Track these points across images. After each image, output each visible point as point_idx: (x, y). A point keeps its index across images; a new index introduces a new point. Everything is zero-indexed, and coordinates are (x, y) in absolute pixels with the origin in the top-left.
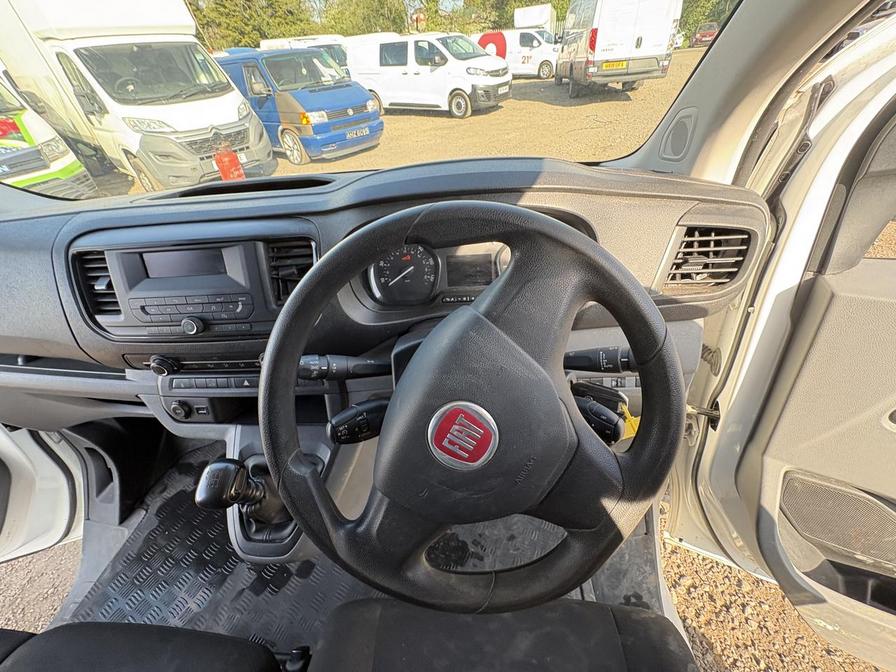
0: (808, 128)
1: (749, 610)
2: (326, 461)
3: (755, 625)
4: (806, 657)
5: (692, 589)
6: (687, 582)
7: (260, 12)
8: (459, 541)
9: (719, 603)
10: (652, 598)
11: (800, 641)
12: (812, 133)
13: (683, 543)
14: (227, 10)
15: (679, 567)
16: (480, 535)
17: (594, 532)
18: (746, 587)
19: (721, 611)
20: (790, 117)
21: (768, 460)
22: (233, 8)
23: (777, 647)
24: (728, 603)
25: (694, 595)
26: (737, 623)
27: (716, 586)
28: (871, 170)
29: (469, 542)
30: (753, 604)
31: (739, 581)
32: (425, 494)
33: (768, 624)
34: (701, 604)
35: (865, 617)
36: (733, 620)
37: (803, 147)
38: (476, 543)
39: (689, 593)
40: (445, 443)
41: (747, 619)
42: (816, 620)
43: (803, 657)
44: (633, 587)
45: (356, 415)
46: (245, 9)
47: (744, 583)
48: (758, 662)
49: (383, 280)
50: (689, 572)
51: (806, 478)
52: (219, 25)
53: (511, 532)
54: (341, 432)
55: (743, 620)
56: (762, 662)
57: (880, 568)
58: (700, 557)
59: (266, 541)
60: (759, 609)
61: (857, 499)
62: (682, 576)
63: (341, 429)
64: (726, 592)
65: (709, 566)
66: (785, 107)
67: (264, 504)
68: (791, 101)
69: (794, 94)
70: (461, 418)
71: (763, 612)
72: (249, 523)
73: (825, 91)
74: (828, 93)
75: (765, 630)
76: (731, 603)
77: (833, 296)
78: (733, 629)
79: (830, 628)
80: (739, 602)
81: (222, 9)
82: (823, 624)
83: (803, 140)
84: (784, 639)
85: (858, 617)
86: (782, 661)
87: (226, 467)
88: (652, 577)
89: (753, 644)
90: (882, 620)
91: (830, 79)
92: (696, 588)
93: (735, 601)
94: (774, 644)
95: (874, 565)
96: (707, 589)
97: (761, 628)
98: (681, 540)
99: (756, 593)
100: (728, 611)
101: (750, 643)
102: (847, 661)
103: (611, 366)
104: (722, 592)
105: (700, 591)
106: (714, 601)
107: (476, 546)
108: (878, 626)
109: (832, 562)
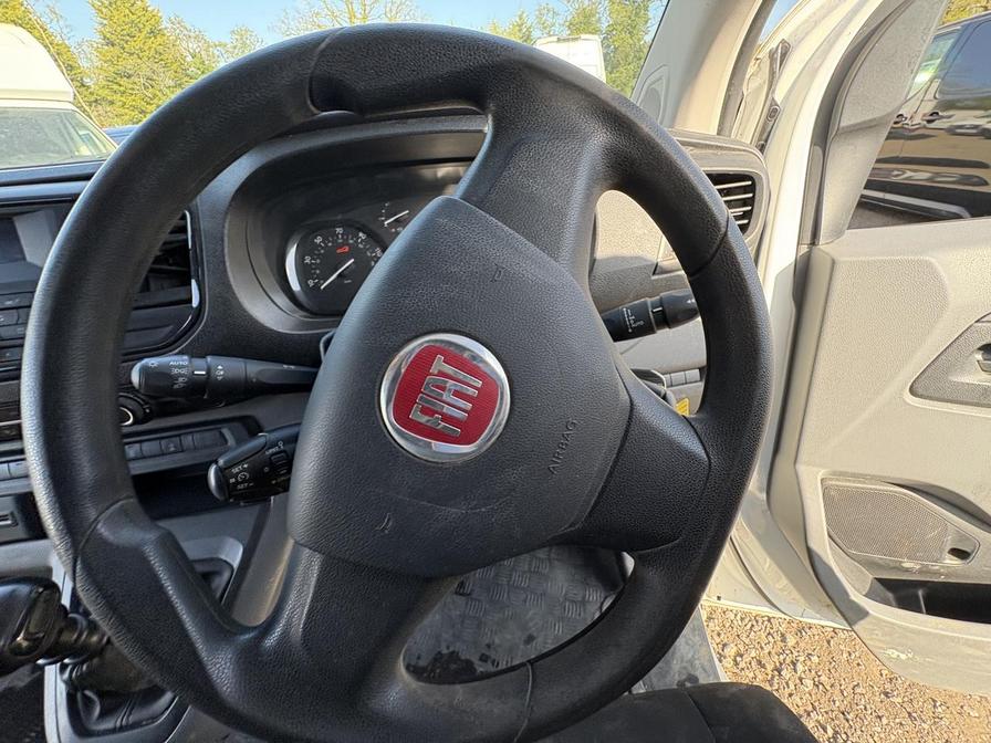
0: (774, 92)
1: (800, 667)
2: (236, 564)
3: (809, 683)
4: (868, 707)
5: (739, 659)
6: (731, 651)
7: (166, 91)
8: (462, 661)
9: (770, 667)
10: (709, 676)
11: (858, 690)
12: (779, 96)
13: (722, 601)
14: (122, 89)
15: (719, 635)
16: (489, 646)
17: (678, 545)
18: (791, 641)
19: (773, 677)
20: (754, 84)
21: (801, 468)
22: (131, 86)
23: (837, 704)
24: (778, 664)
25: (742, 665)
26: (792, 687)
27: (762, 648)
28: (842, 124)
29: (475, 660)
30: (801, 659)
31: (783, 635)
32: (388, 524)
33: (823, 679)
34: (751, 675)
35: (937, 631)
36: (787, 684)
37: (773, 113)
38: (484, 658)
39: (736, 664)
40: (416, 415)
41: (801, 679)
42: (890, 652)
43: (865, 709)
44: (685, 668)
45: (264, 447)
46: (146, 88)
47: (788, 636)
48: (825, 730)
49: (311, 283)
50: (731, 639)
51: (840, 483)
52: (112, 103)
53: (527, 633)
54: (236, 476)
55: (798, 681)
56: (828, 727)
57: (929, 572)
58: (738, 618)
59: (122, 729)
60: (809, 663)
61: (892, 496)
62: (724, 645)
63: (236, 470)
64: (773, 652)
65: (749, 626)
66: (747, 76)
67: (109, 655)
68: (751, 69)
69: (753, 61)
70: (440, 364)
71: (814, 667)
72: (88, 702)
73: (783, 53)
74: (786, 54)
75: (821, 687)
76: (781, 664)
77: (834, 262)
78: (790, 695)
79: (903, 657)
80: (788, 661)
81: (115, 87)
82: (895, 654)
83: (771, 105)
84: (842, 692)
85: (930, 633)
86: (847, 720)
87: (14, 591)
88: (704, 649)
89: (814, 708)
90: (954, 631)
91: (783, 41)
92: (741, 656)
93: (784, 660)
94: (834, 701)
95: (920, 572)
96: (753, 654)
97: (817, 686)
98: (719, 598)
99: (802, 645)
100: (780, 675)
101: (810, 708)
102: (906, 699)
103: (642, 323)
104: (769, 653)
105: (747, 658)
106: (763, 666)
107: (486, 661)
108: (952, 639)
109: (879, 580)
